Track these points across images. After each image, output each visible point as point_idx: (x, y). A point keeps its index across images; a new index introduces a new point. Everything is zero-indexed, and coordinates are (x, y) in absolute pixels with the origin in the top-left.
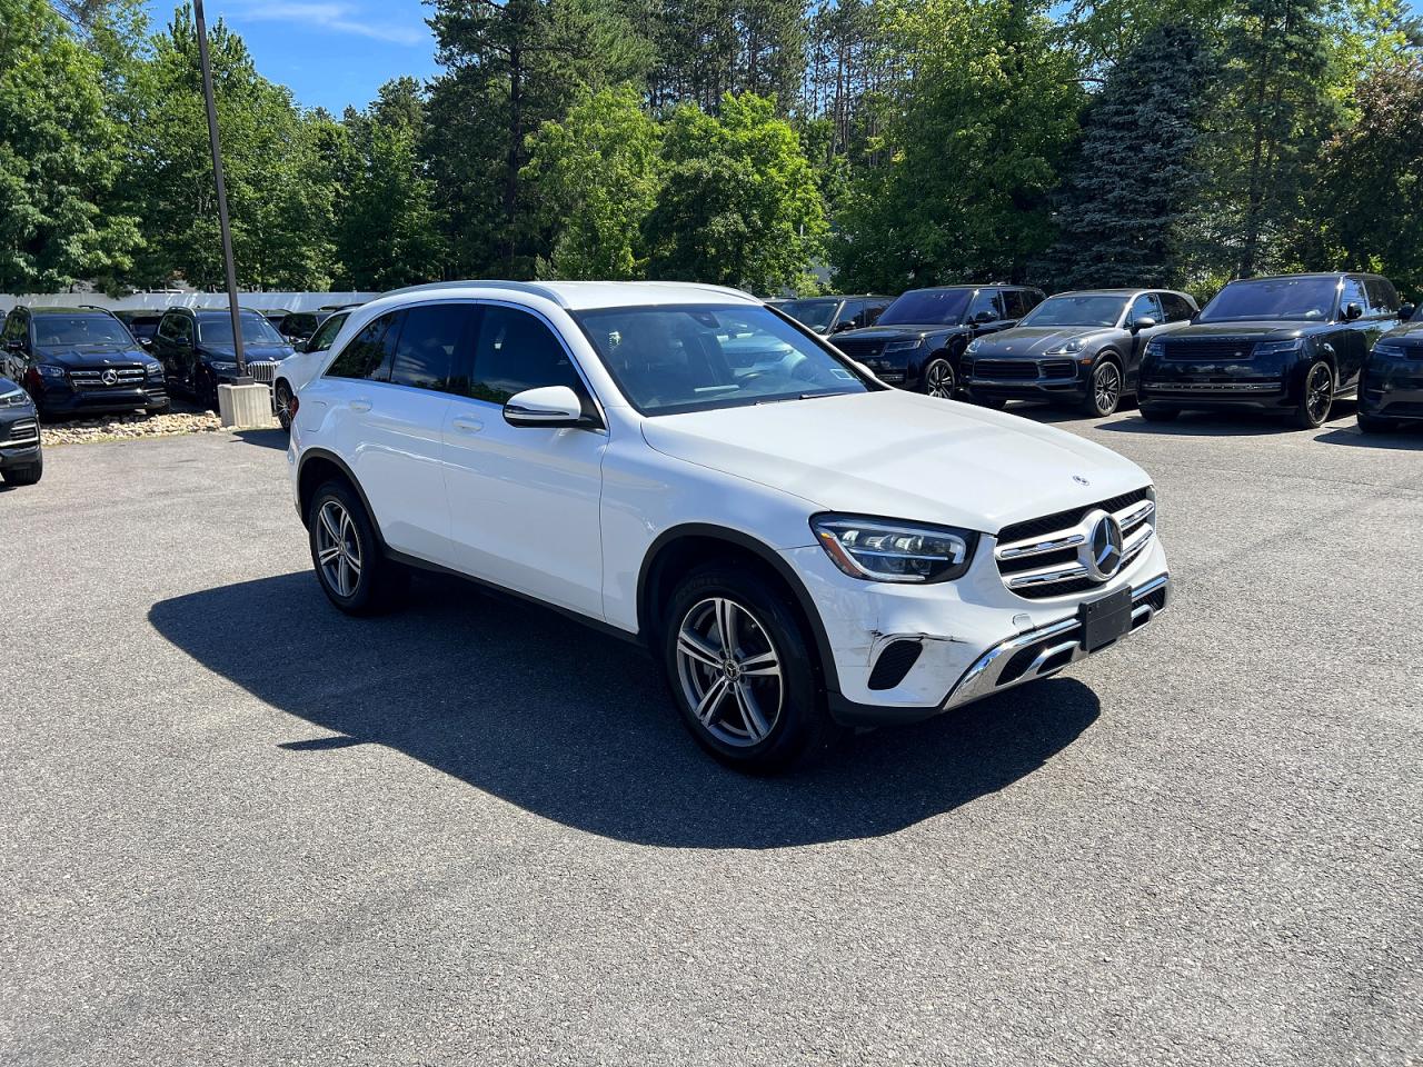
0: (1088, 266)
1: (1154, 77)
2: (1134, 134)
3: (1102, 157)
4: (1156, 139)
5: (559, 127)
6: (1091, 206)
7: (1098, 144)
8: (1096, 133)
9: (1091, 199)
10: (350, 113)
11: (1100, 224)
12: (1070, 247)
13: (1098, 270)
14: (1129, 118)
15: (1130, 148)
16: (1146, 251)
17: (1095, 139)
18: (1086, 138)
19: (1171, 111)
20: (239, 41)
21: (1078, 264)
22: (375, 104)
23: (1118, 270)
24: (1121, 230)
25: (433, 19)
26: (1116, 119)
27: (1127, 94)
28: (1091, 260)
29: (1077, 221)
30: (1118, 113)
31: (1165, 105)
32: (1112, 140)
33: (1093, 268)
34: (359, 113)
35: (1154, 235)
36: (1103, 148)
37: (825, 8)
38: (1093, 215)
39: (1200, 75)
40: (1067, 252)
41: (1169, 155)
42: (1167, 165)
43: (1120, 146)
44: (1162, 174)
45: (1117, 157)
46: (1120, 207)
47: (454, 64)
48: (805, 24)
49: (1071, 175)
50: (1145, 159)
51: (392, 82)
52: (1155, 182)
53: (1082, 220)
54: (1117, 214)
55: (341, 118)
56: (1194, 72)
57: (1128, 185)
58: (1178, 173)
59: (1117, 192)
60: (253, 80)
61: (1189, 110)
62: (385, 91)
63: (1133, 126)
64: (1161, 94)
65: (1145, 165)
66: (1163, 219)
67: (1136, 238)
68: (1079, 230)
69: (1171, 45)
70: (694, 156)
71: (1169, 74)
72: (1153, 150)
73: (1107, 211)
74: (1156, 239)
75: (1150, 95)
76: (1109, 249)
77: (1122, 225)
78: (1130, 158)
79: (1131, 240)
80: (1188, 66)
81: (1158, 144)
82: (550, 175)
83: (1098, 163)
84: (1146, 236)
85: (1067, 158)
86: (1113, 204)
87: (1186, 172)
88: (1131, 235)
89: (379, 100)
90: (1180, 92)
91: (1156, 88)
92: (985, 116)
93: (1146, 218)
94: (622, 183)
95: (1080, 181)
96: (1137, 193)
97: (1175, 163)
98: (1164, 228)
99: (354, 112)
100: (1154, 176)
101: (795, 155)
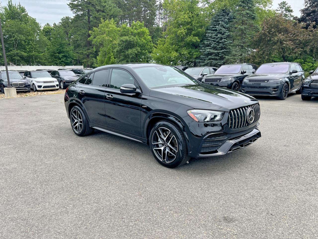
0: (207, 61)
1: (220, 20)
2: (216, 32)
3: (210, 37)
4: (221, 33)
5: (97, 29)
6: (208, 48)
7: (209, 34)
8: (209, 31)
9: (208, 46)
10: (55, 24)
11: (210, 52)
12: (204, 57)
14: (216, 28)
15: (216, 35)
16: (219, 58)
18: (207, 33)
19: (223, 27)
20: (24, 8)
21: (205, 60)
23: (213, 62)
24: (214, 53)
25: (69, 4)
26: (213, 29)
27: (215, 23)
28: (208, 60)
29: (205, 51)
30: (213, 27)
31: (222, 26)
32: (212, 33)
33: (208, 61)
35: (220, 54)
36: (210, 35)
37: (161, 2)
38: (208, 50)
39: (230, 19)
41: (223, 37)
43: (214, 34)
44: (222, 41)
45: (213, 37)
46: (214, 48)
48: (157, 6)
49: (204, 41)
50: (219, 38)
51: (64, 17)
52: (221, 43)
53: (206, 51)
54: (213, 49)
55: (53, 25)
56: (229, 19)
57: (215, 43)
58: (225, 41)
59: (213, 45)
60: (28, 17)
61: (228, 27)
62: (62, 19)
63: (216, 30)
64: (222, 23)
65: (219, 39)
66: (222, 51)
67: (217, 55)
68: (206, 53)
69: (224, 13)
70: (126, 36)
71: (223, 19)
72: (220, 36)
73: (211, 49)
74: (221, 55)
75: (219, 24)
76: (212, 57)
77: (214, 52)
78: (216, 37)
79: (216, 55)
80: (227, 18)
81: (221, 35)
82: (95, 40)
83: (209, 38)
84: (219, 54)
85: (203, 37)
86: (212, 47)
87: (227, 41)
88: (216, 54)
89: (61, 22)
90: (225, 23)
91: (220, 22)
92: (185, 28)
93: (219, 51)
94: (111, 41)
95: (206, 42)
96: (217, 45)
97: (224, 38)
98: (223, 53)
99: (56, 24)
100: (220, 41)
101: (148, 36)
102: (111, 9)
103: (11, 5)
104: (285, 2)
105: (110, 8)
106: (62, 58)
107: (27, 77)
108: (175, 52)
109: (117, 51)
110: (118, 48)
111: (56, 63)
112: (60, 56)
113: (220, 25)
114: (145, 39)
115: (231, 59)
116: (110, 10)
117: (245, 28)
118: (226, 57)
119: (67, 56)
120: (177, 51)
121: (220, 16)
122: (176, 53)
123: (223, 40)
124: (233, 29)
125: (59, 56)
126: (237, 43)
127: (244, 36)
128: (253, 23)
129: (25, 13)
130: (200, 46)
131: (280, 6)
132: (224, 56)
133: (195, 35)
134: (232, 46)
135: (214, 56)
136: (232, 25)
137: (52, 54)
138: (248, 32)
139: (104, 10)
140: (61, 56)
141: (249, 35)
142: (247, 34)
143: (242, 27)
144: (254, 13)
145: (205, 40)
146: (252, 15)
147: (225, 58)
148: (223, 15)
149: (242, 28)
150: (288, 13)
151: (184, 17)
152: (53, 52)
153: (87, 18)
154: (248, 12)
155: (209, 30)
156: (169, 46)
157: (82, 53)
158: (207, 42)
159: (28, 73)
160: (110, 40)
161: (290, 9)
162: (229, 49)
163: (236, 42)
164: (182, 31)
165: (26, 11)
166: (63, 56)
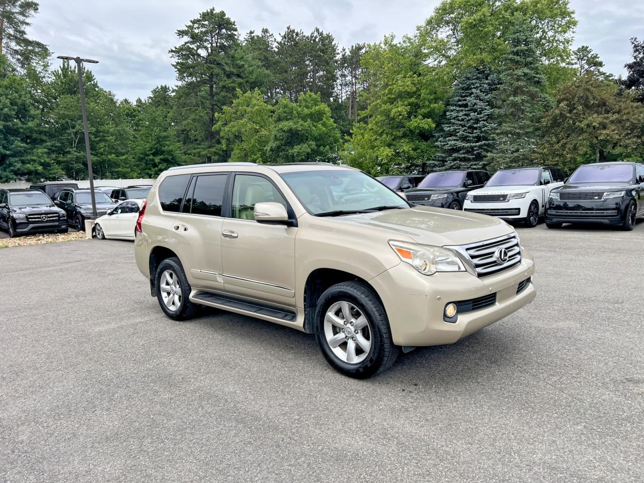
0: (450, 163)
1: (473, 86)
3: (454, 118)
4: (475, 111)
5: (229, 108)
6: (451, 138)
7: (452, 113)
8: (452, 108)
9: (451, 135)
10: (139, 101)
11: (455, 146)
12: (443, 155)
13: (455, 164)
14: (464, 102)
15: (465, 115)
16: (474, 156)
17: (452, 111)
18: (448, 111)
19: (480, 100)
20: (91, 72)
21: (447, 162)
22: (150, 98)
23: (462, 165)
24: (463, 148)
25: (175, 64)
27: (463, 93)
28: (452, 160)
29: (445, 145)
30: (459, 100)
31: (477, 97)
32: (458, 111)
34: (143, 101)
35: (476, 150)
36: (454, 114)
37: (345, 54)
38: (452, 142)
39: (491, 85)
40: (442, 157)
41: (481, 118)
42: (480, 121)
43: (461, 114)
44: (478, 125)
45: (460, 118)
46: (464, 139)
47: (184, 81)
48: (336, 62)
49: (443, 126)
50: (471, 119)
51: (158, 88)
52: (476, 128)
53: (448, 144)
54: (462, 141)
55: (135, 103)
56: (489, 84)
57: (465, 130)
58: (485, 125)
59: (461, 133)
60: (97, 89)
61: (488, 100)
62: (154, 92)
63: (466, 106)
64: (476, 93)
65: (472, 121)
66: (480, 143)
67: (470, 151)
68: (447, 148)
69: (479, 73)
70: (287, 120)
71: (478, 85)
72: (474, 115)
73: (457, 140)
74: (477, 152)
75: (472, 93)
76: (459, 156)
77: (463, 146)
78: (465, 118)
79: (468, 152)
80: (487, 82)
81: (476, 113)
82: (226, 129)
83: (453, 121)
84: (473, 150)
85: (441, 119)
86: (459, 137)
87: (488, 124)
88: (467, 150)
89: (152, 96)
90: (484, 92)
91: (474, 91)
92: (406, 103)
93: (473, 143)
94: (257, 131)
95: (446, 128)
96: (469, 133)
97: (483, 120)
98: (480, 147)
99: (141, 101)
100: (475, 126)
101: (329, 118)
102: (253, 71)
103: (68, 68)
104: (587, 47)
105: (251, 69)
106: (159, 163)
107: (119, 201)
108: (386, 148)
109: (272, 150)
110: (272, 144)
111: (148, 174)
112: (157, 159)
113: (472, 96)
114: (324, 125)
115: (498, 158)
116: (251, 73)
117: (522, 100)
118: (489, 154)
119: (170, 159)
120: (389, 145)
121: (473, 80)
122: (389, 150)
123: (481, 124)
124: (499, 103)
125: (153, 160)
126: (509, 129)
127: (522, 116)
128: (536, 92)
129: (92, 83)
130: (433, 134)
131: (578, 55)
132: (484, 153)
133: (425, 116)
134: (498, 134)
135: (464, 153)
136: (496, 95)
137: (142, 156)
138: (527, 107)
139: (240, 73)
140: (159, 161)
141: (530, 113)
142: (528, 112)
143: (516, 99)
144: (537, 74)
145: (443, 124)
146: (535, 77)
147: (485, 156)
148: (477, 79)
149: (517, 101)
150: (594, 67)
151: (404, 83)
152: (142, 153)
153: (207, 87)
154: (526, 70)
155: (452, 105)
156: (375, 137)
157: (199, 153)
158: (448, 129)
159: (121, 192)
160: (256, 129)
161: (597, 60)
162: (494, 139)
163: (506, 127)
164: (400, 109)
165: (95, 79)
166: (161, 160)
